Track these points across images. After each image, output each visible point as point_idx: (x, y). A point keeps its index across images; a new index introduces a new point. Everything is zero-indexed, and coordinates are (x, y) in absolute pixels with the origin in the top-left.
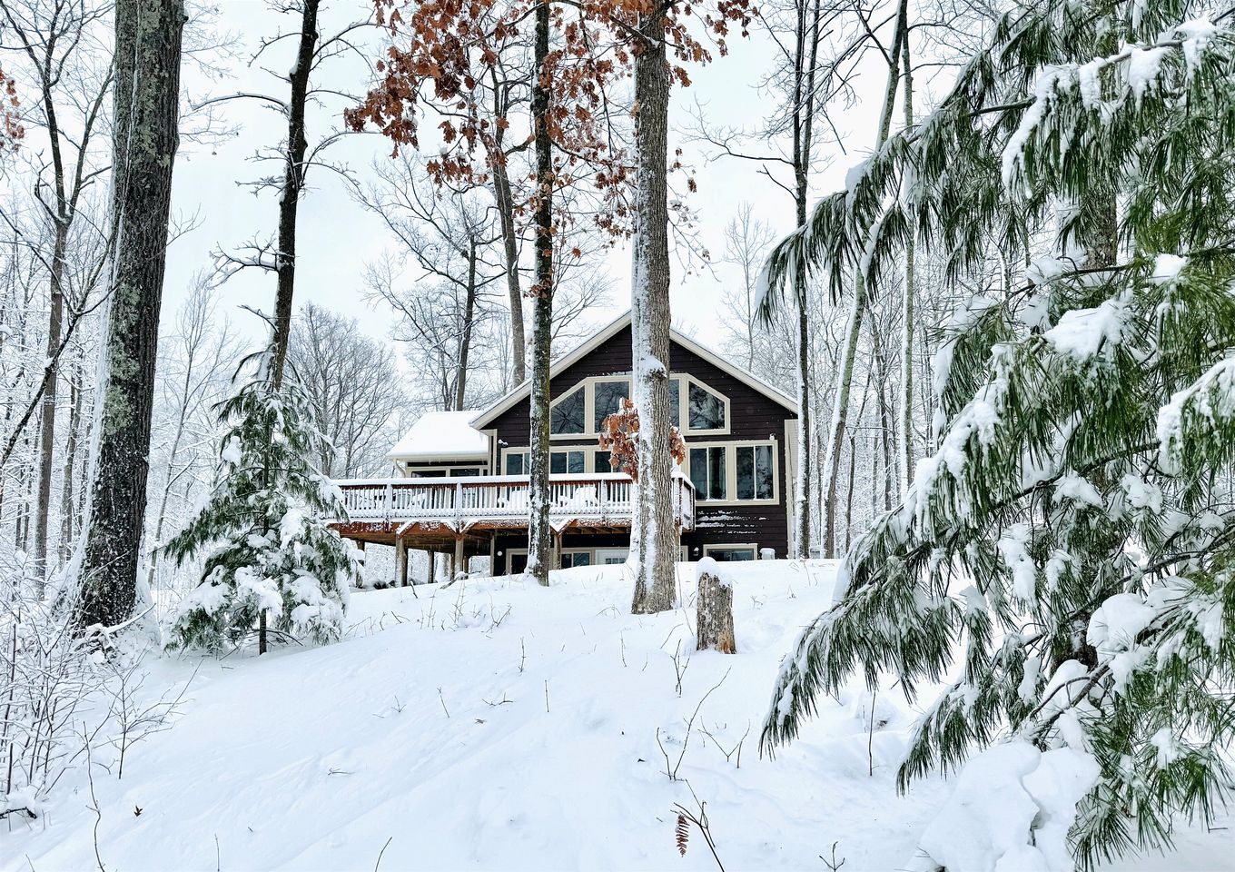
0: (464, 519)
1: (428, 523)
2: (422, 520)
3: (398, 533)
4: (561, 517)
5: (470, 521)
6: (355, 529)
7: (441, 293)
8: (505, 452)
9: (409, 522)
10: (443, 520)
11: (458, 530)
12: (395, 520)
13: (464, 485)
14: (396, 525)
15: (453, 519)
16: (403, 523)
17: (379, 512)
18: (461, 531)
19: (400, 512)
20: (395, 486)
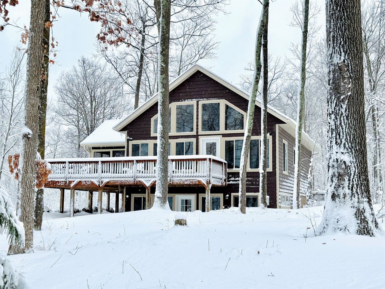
0: (103, 180)
1: (85, 181)
2: (83, 180)
3: (71, 186)
4: (149, 179)
5: (105, 181)
6: (51, 184)
7: (127, 54)
8: (131, 143)
9: (77, 181)
10: (92, 180)
11: (99, 185)
12: (70, 180)
13: (103, 162)
14: (70, 182)
15: (97, 180)
16: (74, 181)
17: (63, 175)
18: (101, 186)
19: (72, 175)
20: (70, 163)
